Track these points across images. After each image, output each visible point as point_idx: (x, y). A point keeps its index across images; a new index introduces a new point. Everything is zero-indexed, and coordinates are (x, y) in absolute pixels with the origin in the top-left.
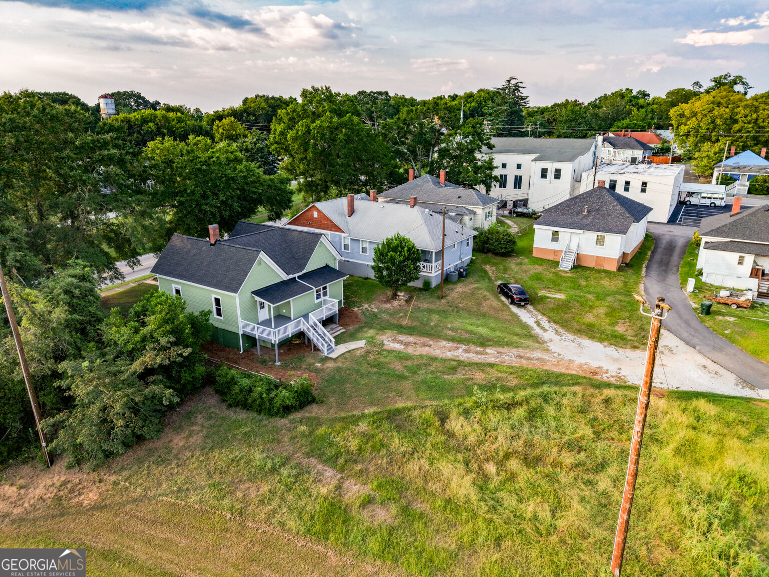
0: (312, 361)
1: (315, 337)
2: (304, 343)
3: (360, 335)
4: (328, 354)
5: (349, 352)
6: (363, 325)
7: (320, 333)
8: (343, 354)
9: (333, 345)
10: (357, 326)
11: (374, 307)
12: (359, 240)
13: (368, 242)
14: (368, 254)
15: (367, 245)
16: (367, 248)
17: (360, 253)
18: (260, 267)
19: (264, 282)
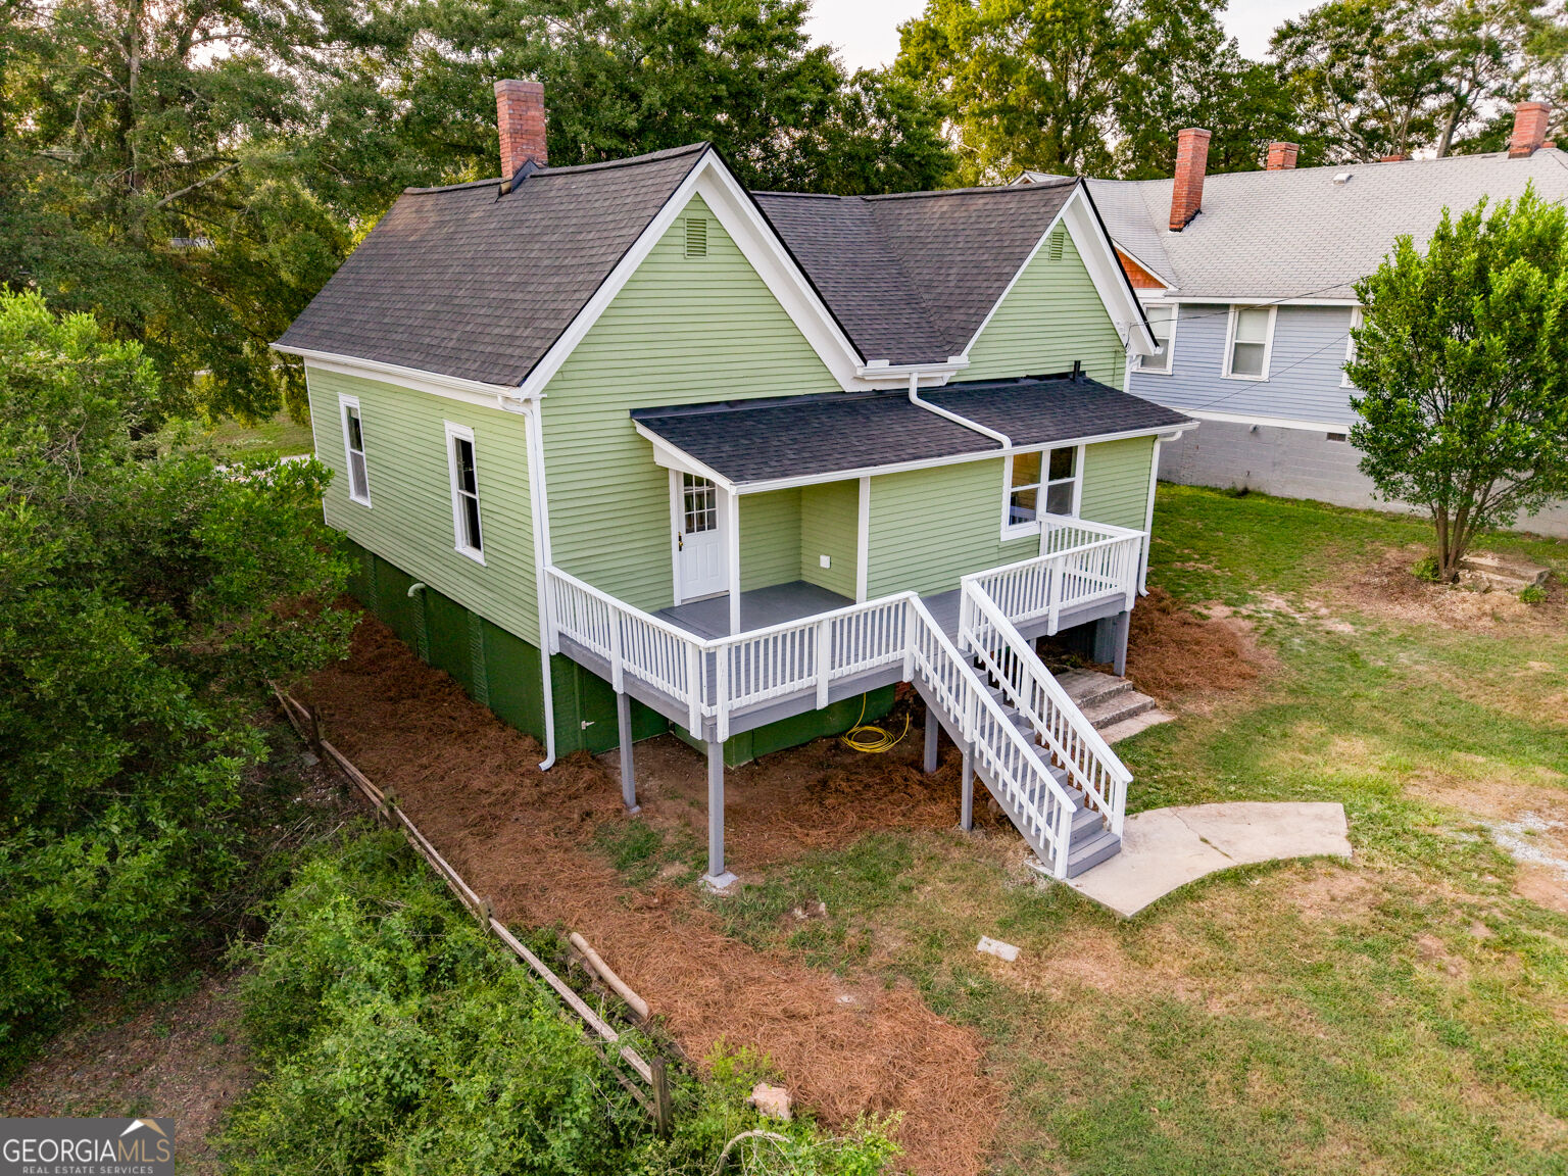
0: (957, 909)
1: (990, 730)
2: (917, 764)
3: (1280, 760)
4: (1077, 870)
5: (1237, 877)
6: (1282, 698)
7: (1025, 710)
8: (1188, 894)
9: (1114, 811)
10: (1242, 703)
11: (1324, 611)
12: (1226, 307)
13: (1273, 314)
14: (1265, 375)
15: (1264, 331)
16: (1261, 346)
17: (1224, 374)
18: (697, 265)
19: (716, 367)
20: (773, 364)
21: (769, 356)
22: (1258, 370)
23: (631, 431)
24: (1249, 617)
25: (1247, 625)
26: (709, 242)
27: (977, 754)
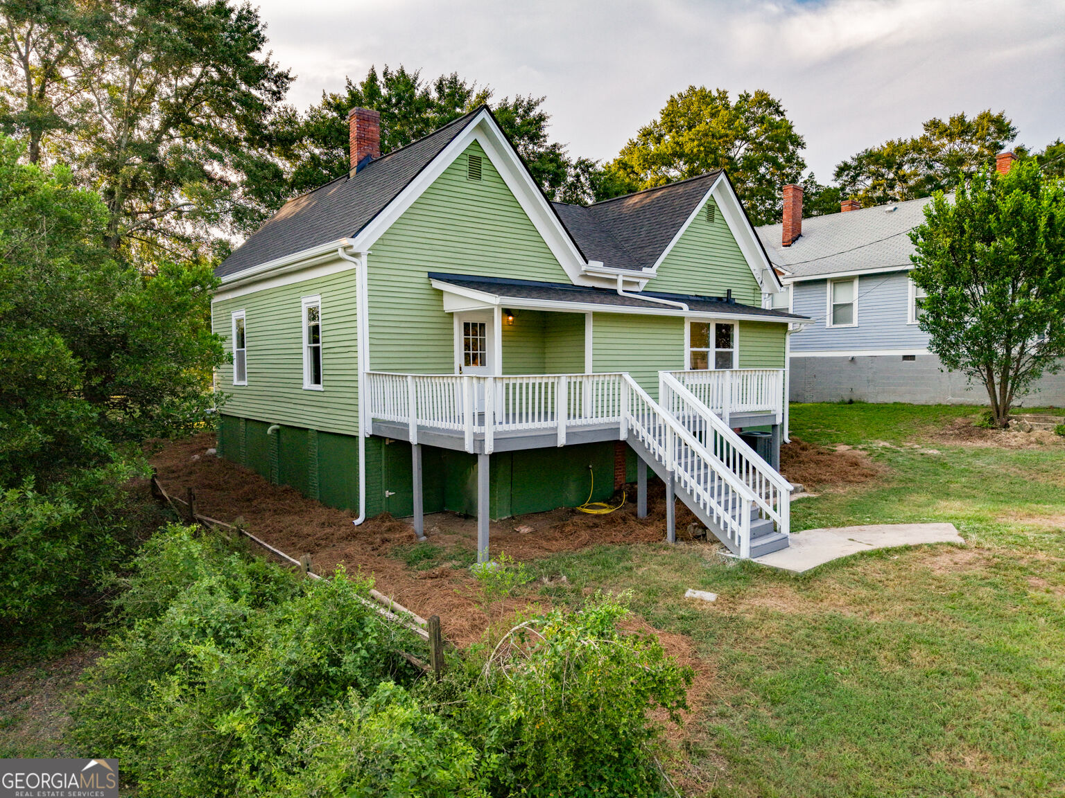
0: (667, 577)
1: (685, 457)
2: (634, 513)
3: (900, 509)
4: (754, 551)
5: (879, 554)
6: (896, 484)
8: (844, 563)
9: (783, 519)
10: (867, 488)
11: (916, 446)
12: (824, 281)
13: (856, 282)
14: (855, 323)
15: (851, 294)
16: (851, 305)
17: (828, 326)
18: (473, 185)
19: (487, 254)
20: (525, 258)
21: (522, 252)
22: (850, 320)
23: (428, 287)
24: (864, 449)
25: (864, 453)
26: (483, 172)
27: (676, 479)
